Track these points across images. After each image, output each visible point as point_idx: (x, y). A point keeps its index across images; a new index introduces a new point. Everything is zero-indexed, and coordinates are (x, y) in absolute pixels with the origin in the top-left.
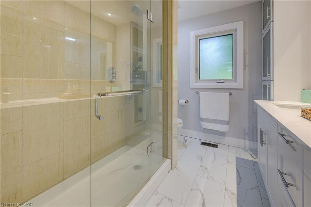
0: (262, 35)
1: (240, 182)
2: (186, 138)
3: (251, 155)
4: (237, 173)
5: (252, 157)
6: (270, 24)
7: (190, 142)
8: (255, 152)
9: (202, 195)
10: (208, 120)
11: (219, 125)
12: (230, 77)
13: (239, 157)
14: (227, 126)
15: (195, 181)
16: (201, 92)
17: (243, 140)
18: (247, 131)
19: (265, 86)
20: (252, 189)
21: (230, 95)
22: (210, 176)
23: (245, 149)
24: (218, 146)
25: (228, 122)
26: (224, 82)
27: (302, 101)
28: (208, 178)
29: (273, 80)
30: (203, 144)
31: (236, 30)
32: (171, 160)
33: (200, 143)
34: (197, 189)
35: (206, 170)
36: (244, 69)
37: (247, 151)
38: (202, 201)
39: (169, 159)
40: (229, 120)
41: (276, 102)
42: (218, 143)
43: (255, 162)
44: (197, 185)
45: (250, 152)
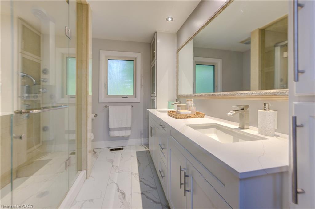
0: (151, 66)
1: (140, 165)
2: (95, 150)
3: (145, 147)
4: (137, 161)
5: (146, 148)
6: (155, 61)
7: (100, 152)
8: (147, 145)
9: (117, 184)
10: (115, 129)
11: (124, 132)
12: (132, 94)
13: (138, 151)
14: (130, 131)
15: (109, 178)
16: (109, 106)
17: (140, 139)
18: (142, 132)
19: (152, 100)
20: (147, 166)
21: (132, 107)
22: (120, 170)
23: (141, 145)
24: (123, 148)
25: (131, 127)
26: (127, 97)
27: (168, 108)
28: (119, 172)
29: (156, 96)
30: (112, 150)
31: (136, 58)
32: (86, 170)
33: (109, 150)
34: (112, 183)
35: (117, 168)
36: (141, 88)
37: (143, 146)
38: (117, 188)
39: (83, 170)
40: (132, 126)
41: (158, 109)
42: (123, 147)
43: (147, 151)
44: (112, 180)
45: (144, 146)
